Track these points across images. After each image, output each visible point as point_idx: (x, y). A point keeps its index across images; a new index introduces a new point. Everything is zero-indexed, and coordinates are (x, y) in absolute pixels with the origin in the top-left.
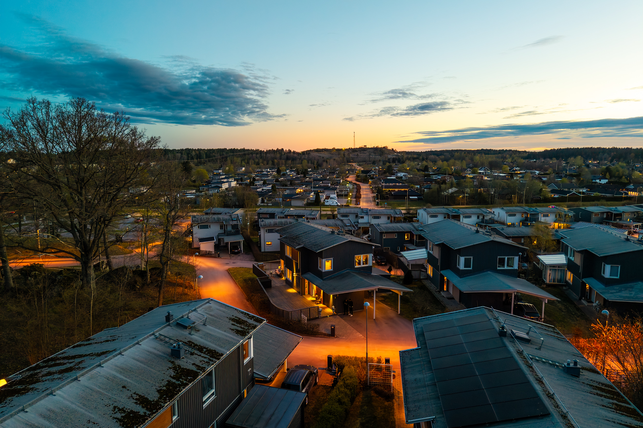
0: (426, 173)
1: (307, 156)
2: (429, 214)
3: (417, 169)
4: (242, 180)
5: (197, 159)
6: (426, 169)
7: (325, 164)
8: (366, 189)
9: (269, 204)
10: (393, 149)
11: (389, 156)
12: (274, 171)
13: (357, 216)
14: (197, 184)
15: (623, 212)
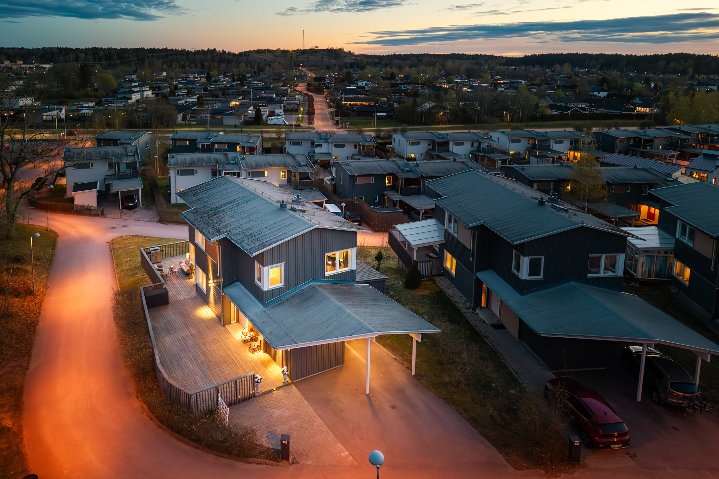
0: (393, 82)
1: (245, 57)
2: (409, 141)
3: (382, 77)
4: (159, 88)
5: (106, 61)
6: (392, 76)
7: (267, 68)
8: (320, 102)
9: (193, 123)
10: (350, 52)
11: (346, 60)
12: (203, 77)
13: (312, 144)
14: (99, 93)
15: (655, 137)
